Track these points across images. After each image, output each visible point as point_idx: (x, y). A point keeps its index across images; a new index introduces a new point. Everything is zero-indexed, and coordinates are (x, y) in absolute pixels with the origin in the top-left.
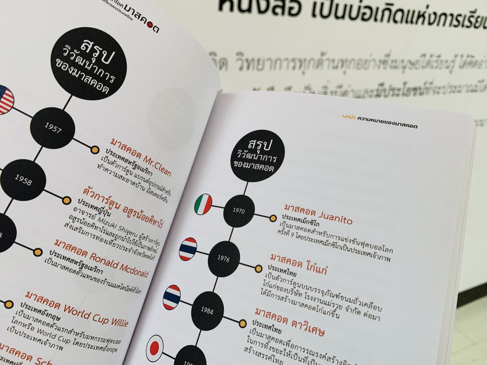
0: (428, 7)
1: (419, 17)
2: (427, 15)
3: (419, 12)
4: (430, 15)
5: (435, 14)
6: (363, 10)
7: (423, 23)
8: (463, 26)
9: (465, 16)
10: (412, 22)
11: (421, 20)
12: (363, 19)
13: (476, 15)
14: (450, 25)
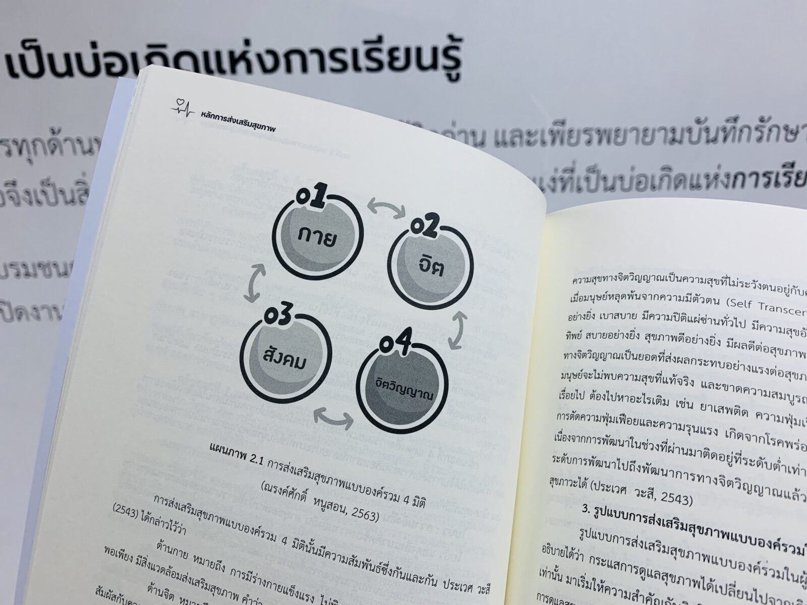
0: (247, 42)
1: (234, 61)
2: (252, 57)
3: (231, 54)
4: (259, 57)
5: (271, 52)
6: (103, 61)
7: (249, 70)
8: (357, 68)
9: (355, 52)
10: (221, 71)
11: (241, 66)
12: (110, 73)
13: (385, 46)
14: (322, 69)
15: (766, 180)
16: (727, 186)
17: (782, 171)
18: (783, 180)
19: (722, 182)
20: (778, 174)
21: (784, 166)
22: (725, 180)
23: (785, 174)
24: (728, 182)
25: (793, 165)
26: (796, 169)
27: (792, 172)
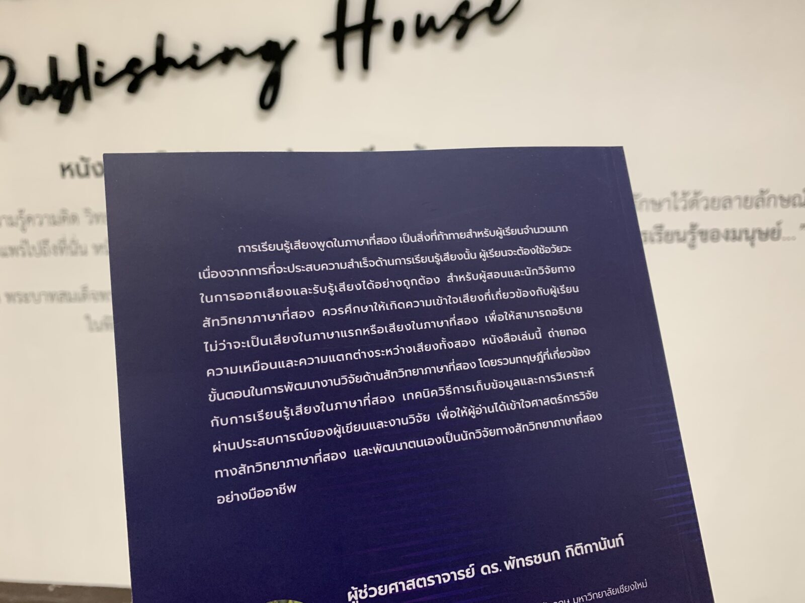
18: (656, 237)
21: (656, 228)
25: (662, 227)
26: (665, 229)
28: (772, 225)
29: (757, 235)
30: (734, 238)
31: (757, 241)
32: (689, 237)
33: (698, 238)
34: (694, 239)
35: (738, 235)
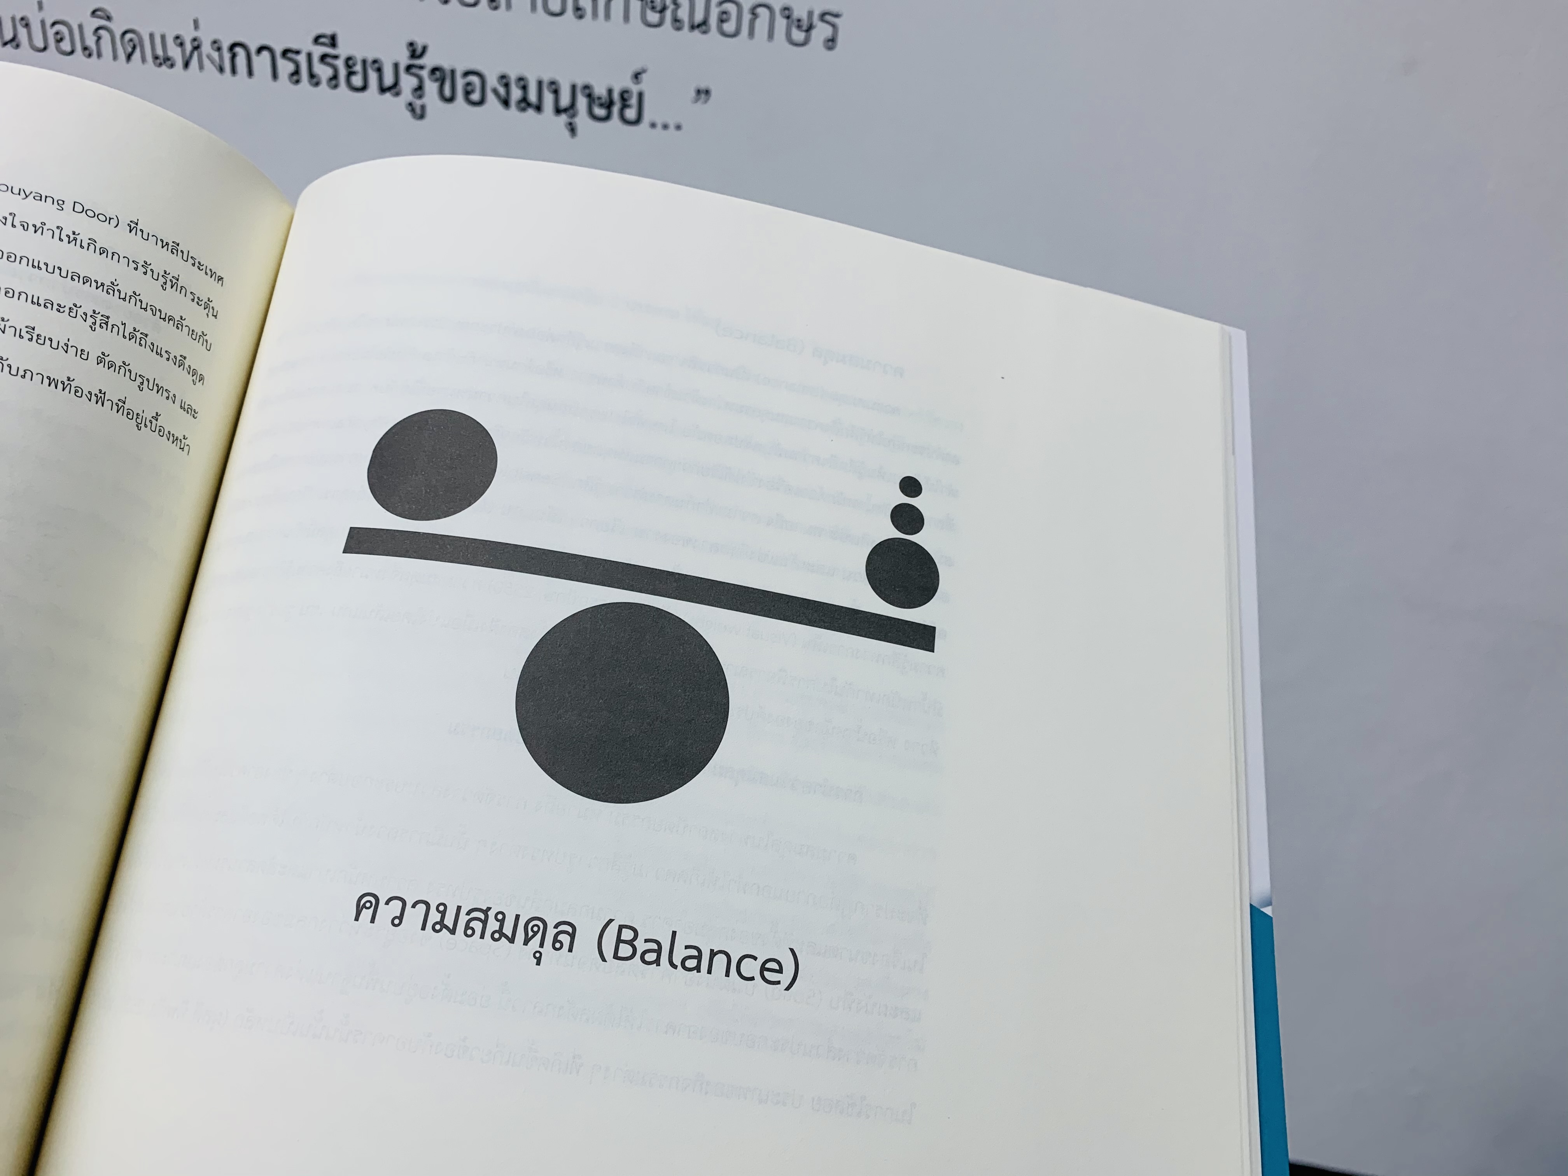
15: (291, 67)
16: (221, 70)
17: (318, 51)
18: (323, 72)
19: (209, 57)
20: (309, 56)
21: (317, 40)
22: (215, 55)
23: (323, 58)
24: (221, 57)
25: (333, 41)
26: (343, 50)
27: (336, 57)
28: (621, 82)
29: (582, 102)
30: (524, 103)
31: (582, 119)
32: (408, 82)
33: (431, 87)
34: (419, 90)
35: (533, 97)
